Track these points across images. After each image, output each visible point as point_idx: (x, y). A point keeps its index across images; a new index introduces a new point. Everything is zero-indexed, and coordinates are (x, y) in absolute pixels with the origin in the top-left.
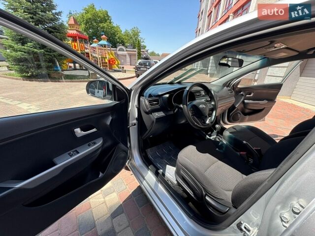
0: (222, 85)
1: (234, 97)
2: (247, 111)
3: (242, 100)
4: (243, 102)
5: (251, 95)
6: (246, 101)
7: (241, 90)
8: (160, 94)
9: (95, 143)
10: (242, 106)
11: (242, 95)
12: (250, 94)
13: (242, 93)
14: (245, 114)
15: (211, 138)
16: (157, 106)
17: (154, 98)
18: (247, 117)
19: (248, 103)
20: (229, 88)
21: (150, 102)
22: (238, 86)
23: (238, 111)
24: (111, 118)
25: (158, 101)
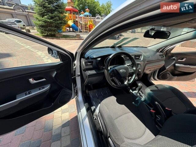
0: (155, 50)
1: (164, 61)
2: (177, 72)
3: (173, 63)
4: (174, 65)
5: (184, 60)
6: (176, 65)
7: (174, 55)
8: (95, 57)
9: (43, 88)
10: (173, 68)
11: (174, 59)
12: (182, 59)
13: (174, 58)
14: (174, 75)
15: (134, 92)
16: (91, 67)
17: (90, 60)
18: (176, 77)
19: (178, 67)
20: (161, 54)
21: (85, 63)
22: (172, 52)
23: (168, 72)
24: (56, 73)
25: (93, 63)
